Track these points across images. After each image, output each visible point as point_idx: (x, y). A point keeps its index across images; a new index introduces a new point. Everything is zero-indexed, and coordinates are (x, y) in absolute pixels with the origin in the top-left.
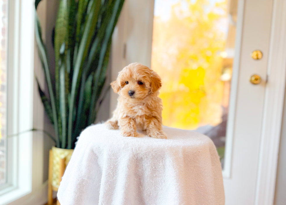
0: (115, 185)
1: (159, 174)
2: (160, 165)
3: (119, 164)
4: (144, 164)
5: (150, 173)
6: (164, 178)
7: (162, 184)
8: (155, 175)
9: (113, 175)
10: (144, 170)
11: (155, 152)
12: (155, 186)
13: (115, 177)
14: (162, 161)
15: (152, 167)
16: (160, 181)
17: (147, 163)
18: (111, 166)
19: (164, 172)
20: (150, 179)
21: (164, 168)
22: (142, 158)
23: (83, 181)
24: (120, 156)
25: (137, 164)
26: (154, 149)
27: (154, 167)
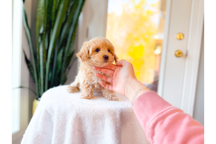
0: (64, 139)
1: (98, 132)
2: (100, 124)
3: (66, 122)
4: (86, 123)
5: (91, 131)
6: (103, 135)
7: (101, 139)
8: (95, 132)
9: (61, 132)
10: (86, 127)
11: (96, 113)
12: (96, 140)
13: (63, 133)
14: (102, 121)
15: (93, 126)
16: (99, 137)
17: (89, 122)
18: (59, 124)
19: (103, 129)
20: (91, 135)
21: (103, 127)
22: (84, 117)
23: (38, 135)
24: (67, 116)
25: (80, 122)
26: (95, 110)
27: (94, 126)
